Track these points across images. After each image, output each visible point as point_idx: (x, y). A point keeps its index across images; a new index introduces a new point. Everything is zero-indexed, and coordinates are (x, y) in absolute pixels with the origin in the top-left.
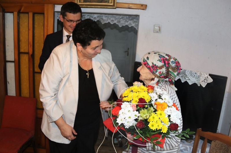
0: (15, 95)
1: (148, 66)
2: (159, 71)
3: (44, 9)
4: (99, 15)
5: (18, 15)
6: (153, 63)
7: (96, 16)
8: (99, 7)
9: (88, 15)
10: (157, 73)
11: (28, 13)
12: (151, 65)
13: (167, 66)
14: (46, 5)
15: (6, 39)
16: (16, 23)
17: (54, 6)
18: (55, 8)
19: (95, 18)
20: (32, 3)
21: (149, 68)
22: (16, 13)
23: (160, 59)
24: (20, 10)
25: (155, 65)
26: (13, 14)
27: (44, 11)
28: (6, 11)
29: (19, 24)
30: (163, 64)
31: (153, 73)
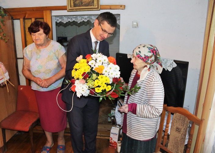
0: (26, 85)
1: (141, 58)
2: (150, 59)
3: (43, 14)
4: (88, 16)
5: (24, 21)
6: (145, 55)
7: (86, 17)
8: (86, 10)
9: (80, 17)
10: (149, 62)
11: (31, 19)
12: (143, 56)
13: (155, 54)
14: (44, 11)
15: (16, 41)
16: (22, 27)
17: (51, 12)
18: (52, 13)
19: (85, 19)
20: (33, 11)
21: (143, 59)
22: (22, 20)
23: (149, 50)
24: (25, 17)
25: (147, 56)
26: (19, 20)
27: (43, 16)
28: (14, 18)
29: (25, 28)
30: (152, 54)
31: (146, 62)
